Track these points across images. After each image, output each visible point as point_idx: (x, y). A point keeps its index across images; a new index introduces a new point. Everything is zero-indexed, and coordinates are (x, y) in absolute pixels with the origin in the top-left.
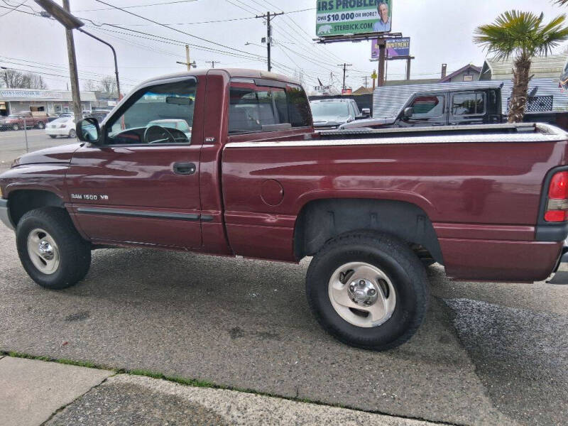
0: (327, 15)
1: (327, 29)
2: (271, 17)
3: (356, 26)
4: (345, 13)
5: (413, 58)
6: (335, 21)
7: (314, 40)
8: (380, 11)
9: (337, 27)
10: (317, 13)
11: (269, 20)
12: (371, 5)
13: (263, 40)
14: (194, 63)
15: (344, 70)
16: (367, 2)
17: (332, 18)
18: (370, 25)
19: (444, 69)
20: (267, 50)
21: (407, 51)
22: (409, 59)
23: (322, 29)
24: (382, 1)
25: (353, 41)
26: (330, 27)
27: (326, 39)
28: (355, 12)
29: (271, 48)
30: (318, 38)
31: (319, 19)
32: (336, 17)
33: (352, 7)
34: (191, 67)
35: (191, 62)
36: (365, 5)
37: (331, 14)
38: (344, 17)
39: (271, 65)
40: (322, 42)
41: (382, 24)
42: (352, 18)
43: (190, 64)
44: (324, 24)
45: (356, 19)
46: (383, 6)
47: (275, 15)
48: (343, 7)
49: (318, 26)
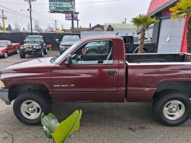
0: (53, 3)
1: (53, 8)
2: (31, 2)
3: (64, 8)
4: (60, 3)
5: (79, 20)
6: (56, 6)
7: (49, 11)
8: (71, 4)
9: (57, 8)
10: (49, 2)
11: (30, 3)
12: (68, 2)
13: (28, 10)
14: (6, 17)
15: (56, 22)
16: (67, 0)
17: (55, 5)
18: (68, 8)
19: (90, 25)
20: (30, 13)
21: (77, 18)
22: (78, 20)
23: (51, 8)
24: (72, 1)
25: (63, 13)
26: (54, 8)
27: (53, 12)
28: (63, 3)
29: (31, 13)
30: (50, 11)
31: (50, 4)
32: (56, 4)
33: (62, 1)
34: (5, 19)
35: (5, 17)
36: (67, 2)
37: (55, 3)
38: (59, 4)
39: (32, 19)
40: (52, 12)
41: (72, 9)
42: (62, 5)
43: (4, 18)
44: (52, 6)
45: (63, 6)
46: (72, 3)
47: (33, 1)
48: (59, 1)
49: (50, 7)
